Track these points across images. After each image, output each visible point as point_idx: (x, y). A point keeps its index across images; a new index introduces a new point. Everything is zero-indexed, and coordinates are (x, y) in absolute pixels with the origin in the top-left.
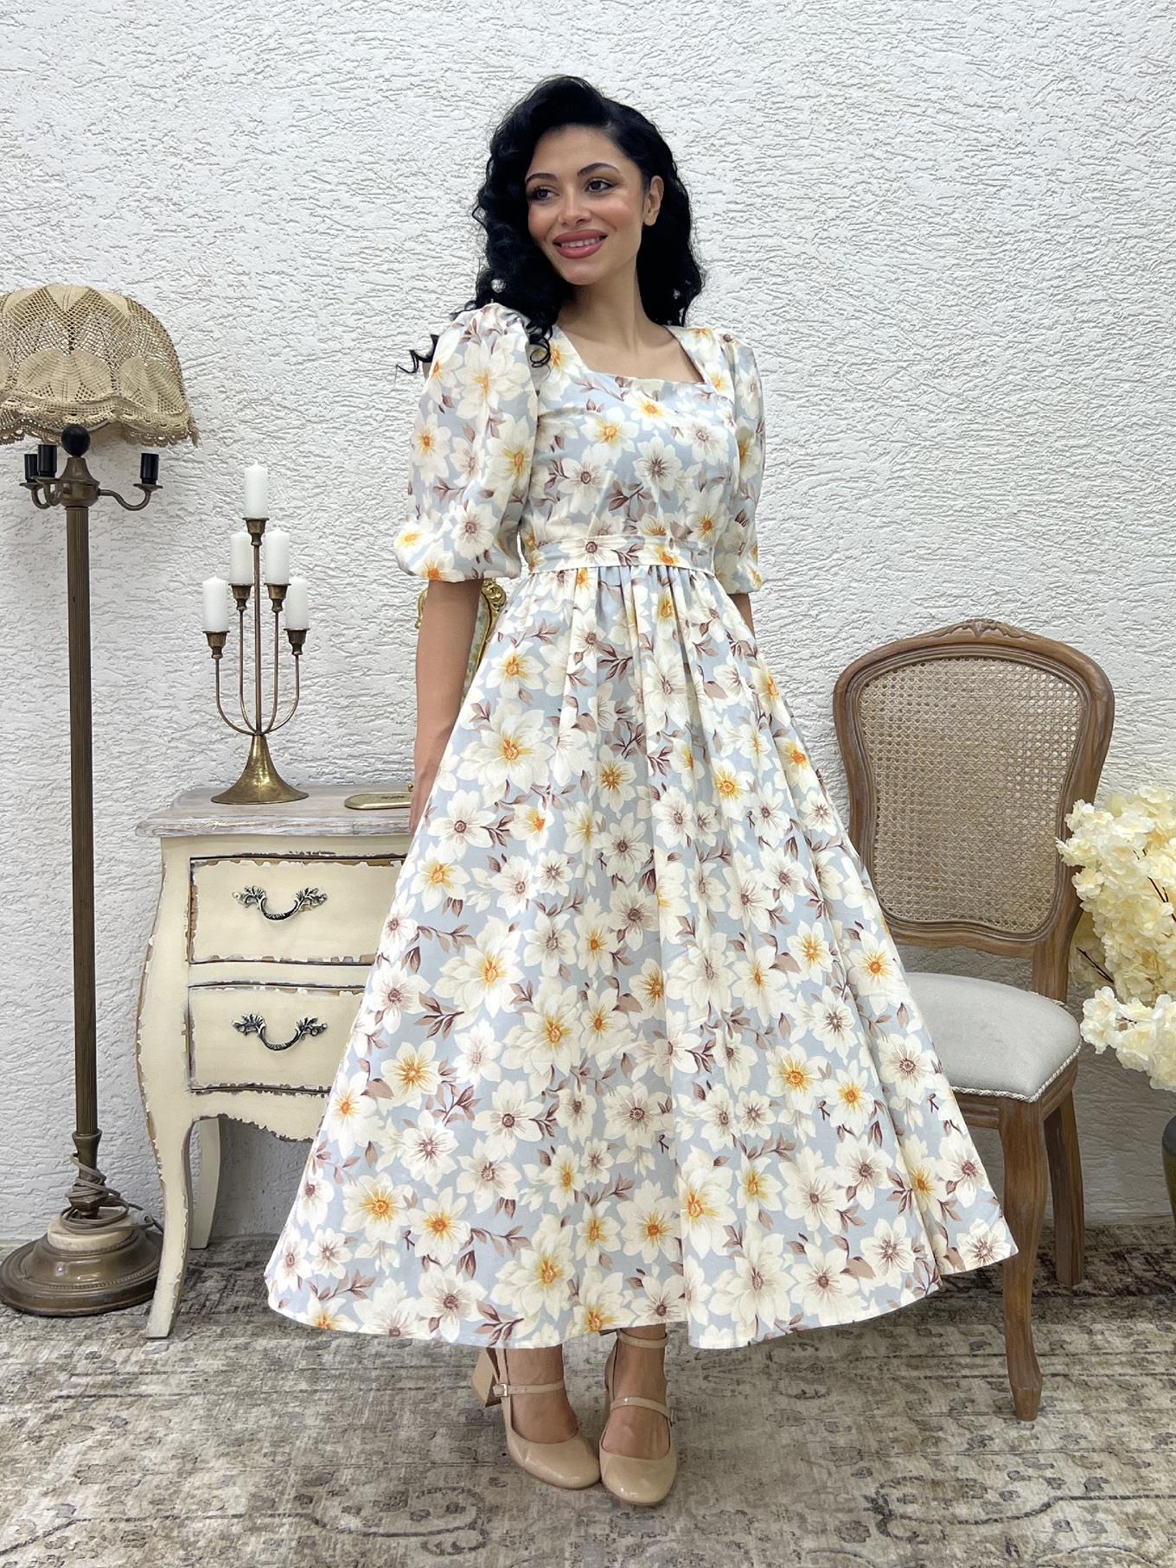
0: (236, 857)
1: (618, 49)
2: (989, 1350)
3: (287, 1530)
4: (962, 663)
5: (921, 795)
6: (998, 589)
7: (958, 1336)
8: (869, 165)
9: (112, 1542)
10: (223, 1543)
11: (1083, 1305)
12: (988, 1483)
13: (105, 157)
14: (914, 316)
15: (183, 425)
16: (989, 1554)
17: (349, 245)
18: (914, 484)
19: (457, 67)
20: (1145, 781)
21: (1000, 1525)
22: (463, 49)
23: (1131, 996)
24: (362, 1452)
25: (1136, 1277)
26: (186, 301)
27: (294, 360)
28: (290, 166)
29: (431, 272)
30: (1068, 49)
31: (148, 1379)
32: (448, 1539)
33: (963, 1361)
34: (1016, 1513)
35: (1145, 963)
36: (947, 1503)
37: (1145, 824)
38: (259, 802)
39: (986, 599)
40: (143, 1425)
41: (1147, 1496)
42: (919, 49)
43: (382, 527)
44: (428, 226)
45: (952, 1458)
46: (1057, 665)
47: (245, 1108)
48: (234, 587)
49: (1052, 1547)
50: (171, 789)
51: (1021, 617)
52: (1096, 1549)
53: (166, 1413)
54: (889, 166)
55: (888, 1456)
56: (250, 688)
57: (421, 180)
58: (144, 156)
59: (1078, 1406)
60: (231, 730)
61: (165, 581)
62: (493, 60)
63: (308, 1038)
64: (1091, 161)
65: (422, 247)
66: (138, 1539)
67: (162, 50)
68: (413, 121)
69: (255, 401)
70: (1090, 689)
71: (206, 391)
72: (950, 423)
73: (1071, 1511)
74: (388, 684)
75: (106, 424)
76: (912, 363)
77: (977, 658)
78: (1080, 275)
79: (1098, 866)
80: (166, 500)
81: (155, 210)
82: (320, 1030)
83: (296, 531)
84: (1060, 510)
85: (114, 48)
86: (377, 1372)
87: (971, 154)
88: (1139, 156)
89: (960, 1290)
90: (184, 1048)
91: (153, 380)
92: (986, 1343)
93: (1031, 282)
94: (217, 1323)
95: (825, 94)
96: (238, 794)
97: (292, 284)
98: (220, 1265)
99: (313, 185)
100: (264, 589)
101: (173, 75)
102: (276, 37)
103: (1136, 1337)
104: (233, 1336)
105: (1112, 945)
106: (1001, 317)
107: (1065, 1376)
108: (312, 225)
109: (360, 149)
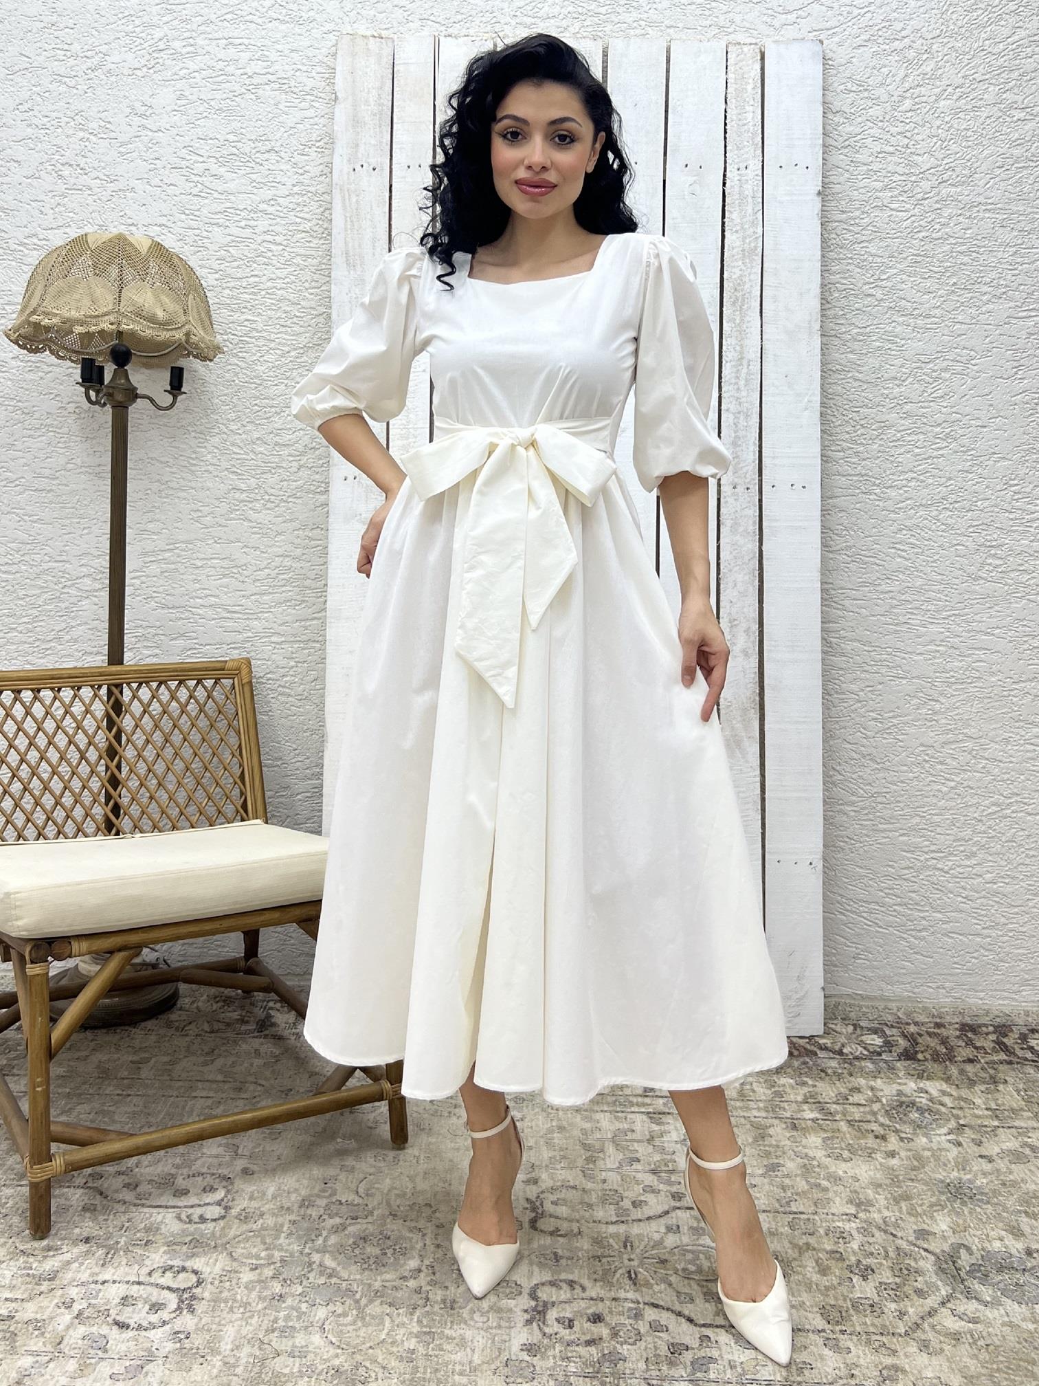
13: (29, 130)
16: (610, 1247)
17: (215, 205)
19: (304, 68)
21: (624, 1226)
22: (310, 54)
28: (172, 142)
29: (278, 229)
36: (590, 1205)
44: (280, 193)
45: (603, 1173)
55: (556, 1169)
57: (273, 156)
65: (273, 208)
67: (76, 48)
68: (269, 110)
73: (683, 1218)
81: (66, 173)
85: (39, 45)
88: (842, 159)
97: (169, 234)
99: (189, 158)
101: (84, 67)
102: (163, 39)
108: (188, 188)
109: (227, 130)
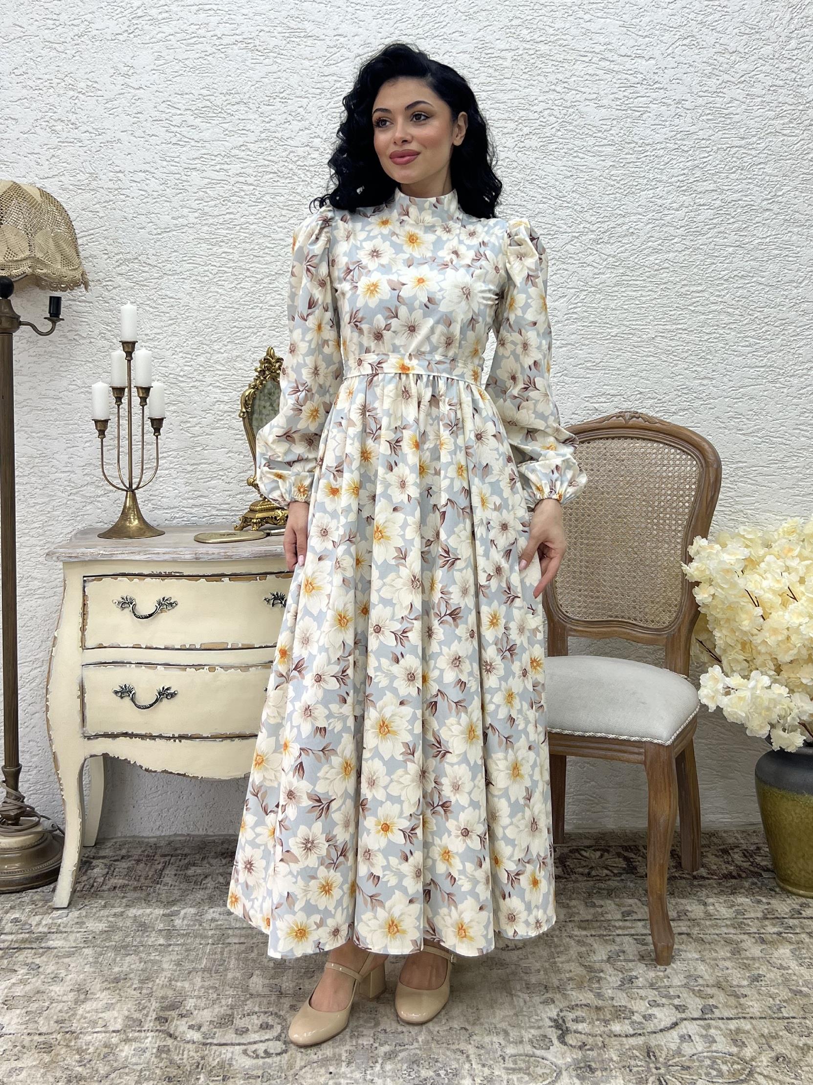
0: (115, 576)
1: (379, 16)
2: (635, 917)
3: (150, 1041)
4: (615, 441)
5: (588, 532)
6: (642, 390)
7: (613, 906)
8: (552, 97)
9: (29, 1050)
10: (106, 1050)
11: (701, 885)
12: (635, 1009)
13: (24, 91)
14: (583, 201)
15: (79, 276)
16: (635, 1057)
17: (193, 152)
18: (583, 317)
19: (267, 29)
20: (743, 523)
21: (643, 1038)
22: (272, 17)
23: (733, 671)
24: (202, 987)
25: (737, 866)
26: (80, 191)
27: (155, 232)
28: (152, 98)
29: (250, 171)
30: (690, 16)
31: (54, 936)
32: (261, 1047)
33: (617, 924)
34: (653, 1029)
35: (743, 649)
36: (606, 1022)
37: (745, 552)
38: (131, 538)
39: (633, 397)
40: (51, 968)
41: (745, 1018)
42: (587, 17)
43: (216, 347)
44: (249, 139)
45: (609, 991)
46: (681, 442)
47: (121, 749)
48: (114, 389)
49: (679, 1052)
50: (70, 528)
51: (657, 409)
52: (709, 1054)
53: (66, 960)
54: (566, 98)
55: (566, 990)
56: (124, 459)
57: (242, 107)
58: (51, 90)
59: (697, 956)
60: (111, 488)
61: (65, 384)
62: (293, 24)
63: (165, 700)
64: (706, 94)
65: (243, 153)
66: (47, 1048)
67: (64, 17)
68: (237, 66)
69: (128, 260)
70: (705, 460)
71: (94, 253)
72: (608, 275)
73: (692, 1028)
74: (220, 455)
75: (26, 276)
76: (582, 233)
77: (626, 438)
78: (698, 173)
79: (710, 582)
80: (67, 329)
81: (59, 128)
82: (173, 695)
83: (156, 350)
84: (683, 336)
85: (31, 16)
86: (213, 932)
87: (623, 89)
88: (739, 91)
89: (615, 875)
90: (79, 708)
91: (57, 246)
92: (633, 912)
93: (664, 178)
94: (102, 897)
95: (522, 48)
96: (117, 532)
97: (153, 179)
98: (104, 857)
99: (168, 111)
100: (134, 390)
101: (71, 34)
102: (143, 8)
103: (737, 907)
104: (113, 907)
105: (721, 636)
106: (643, 202)
107: (688, 934)
108: (168, 138)
109: (200, 85)
